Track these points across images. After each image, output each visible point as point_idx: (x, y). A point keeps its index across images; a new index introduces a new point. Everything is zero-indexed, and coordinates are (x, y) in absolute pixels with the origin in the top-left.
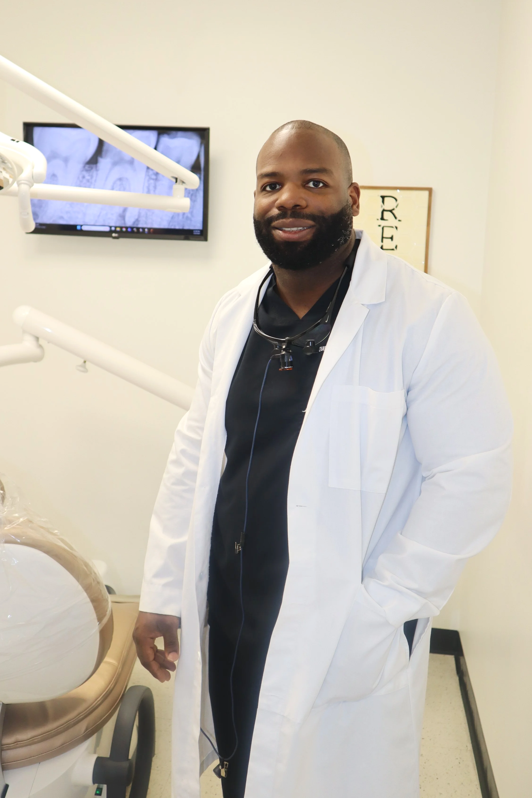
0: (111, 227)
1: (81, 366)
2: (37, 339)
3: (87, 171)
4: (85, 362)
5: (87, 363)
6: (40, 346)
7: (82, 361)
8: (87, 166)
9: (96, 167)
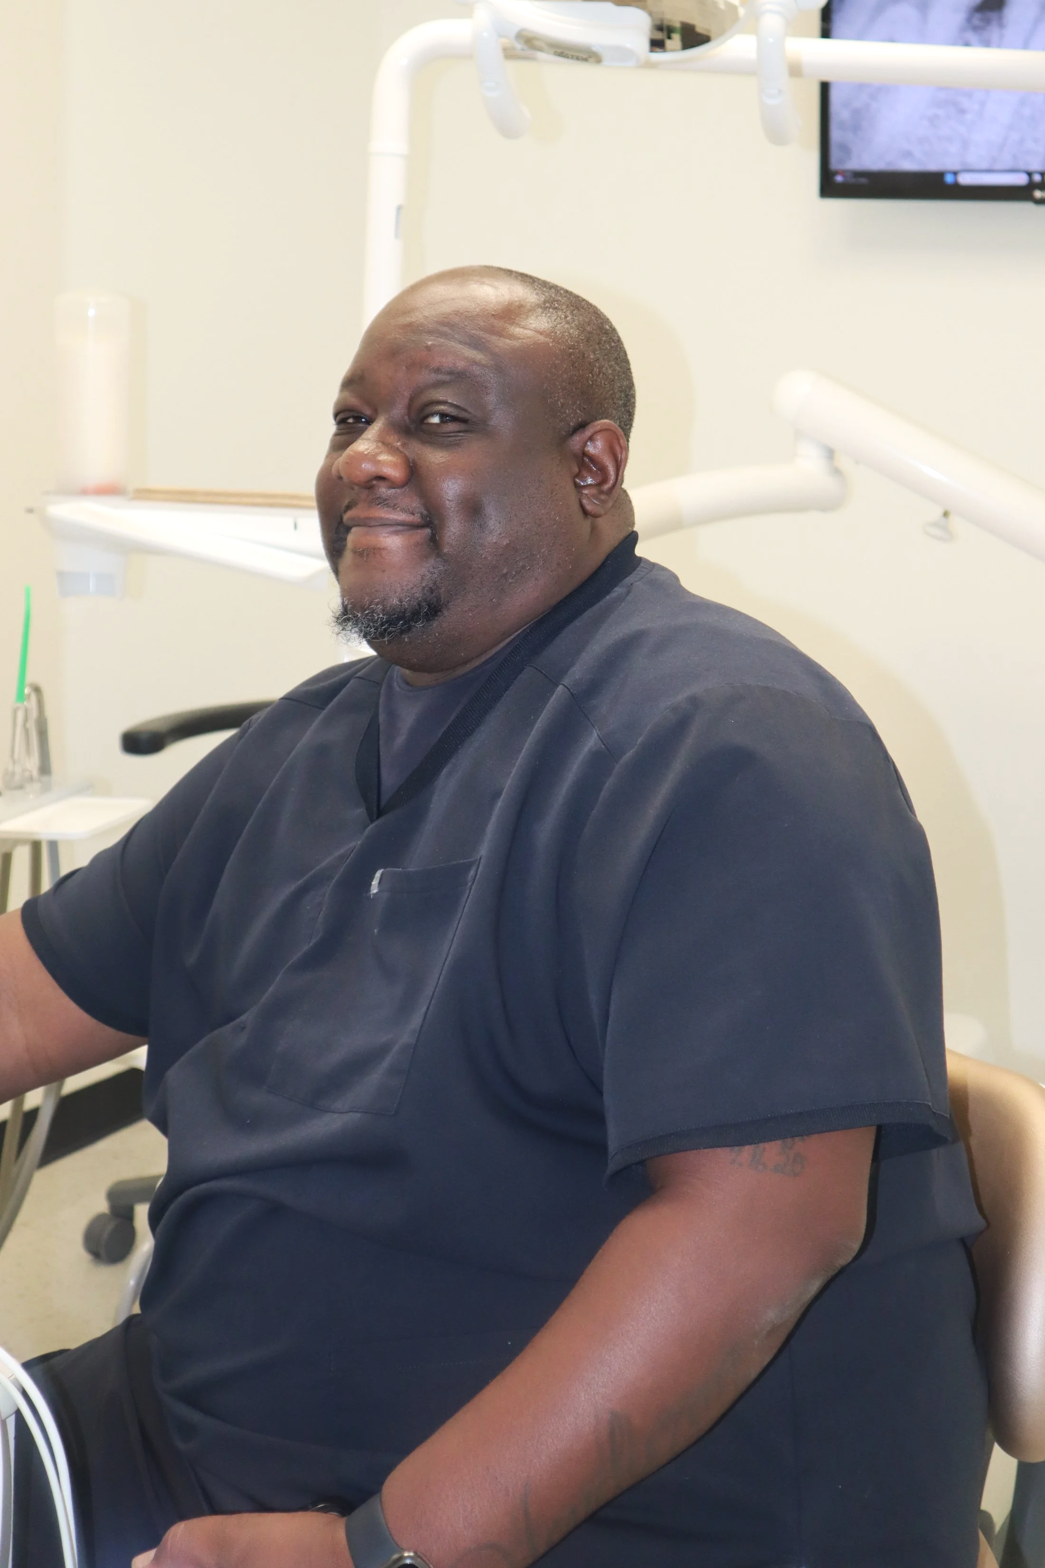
0: (1030, 174)
1: (935, 525)
2: (830, 454)
3: (976, 29)
4: (946, 514)
5: (951, 517)
6: (837, 472)
7: (940, 511)
8: (978, 16)
9: (1000, 18)
